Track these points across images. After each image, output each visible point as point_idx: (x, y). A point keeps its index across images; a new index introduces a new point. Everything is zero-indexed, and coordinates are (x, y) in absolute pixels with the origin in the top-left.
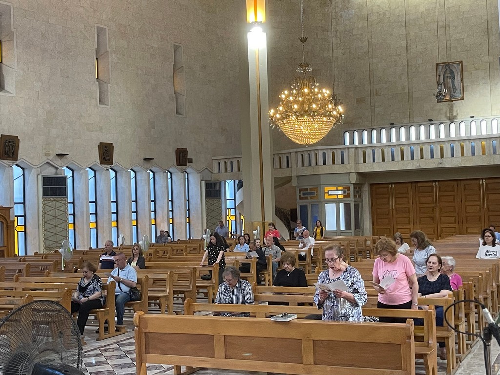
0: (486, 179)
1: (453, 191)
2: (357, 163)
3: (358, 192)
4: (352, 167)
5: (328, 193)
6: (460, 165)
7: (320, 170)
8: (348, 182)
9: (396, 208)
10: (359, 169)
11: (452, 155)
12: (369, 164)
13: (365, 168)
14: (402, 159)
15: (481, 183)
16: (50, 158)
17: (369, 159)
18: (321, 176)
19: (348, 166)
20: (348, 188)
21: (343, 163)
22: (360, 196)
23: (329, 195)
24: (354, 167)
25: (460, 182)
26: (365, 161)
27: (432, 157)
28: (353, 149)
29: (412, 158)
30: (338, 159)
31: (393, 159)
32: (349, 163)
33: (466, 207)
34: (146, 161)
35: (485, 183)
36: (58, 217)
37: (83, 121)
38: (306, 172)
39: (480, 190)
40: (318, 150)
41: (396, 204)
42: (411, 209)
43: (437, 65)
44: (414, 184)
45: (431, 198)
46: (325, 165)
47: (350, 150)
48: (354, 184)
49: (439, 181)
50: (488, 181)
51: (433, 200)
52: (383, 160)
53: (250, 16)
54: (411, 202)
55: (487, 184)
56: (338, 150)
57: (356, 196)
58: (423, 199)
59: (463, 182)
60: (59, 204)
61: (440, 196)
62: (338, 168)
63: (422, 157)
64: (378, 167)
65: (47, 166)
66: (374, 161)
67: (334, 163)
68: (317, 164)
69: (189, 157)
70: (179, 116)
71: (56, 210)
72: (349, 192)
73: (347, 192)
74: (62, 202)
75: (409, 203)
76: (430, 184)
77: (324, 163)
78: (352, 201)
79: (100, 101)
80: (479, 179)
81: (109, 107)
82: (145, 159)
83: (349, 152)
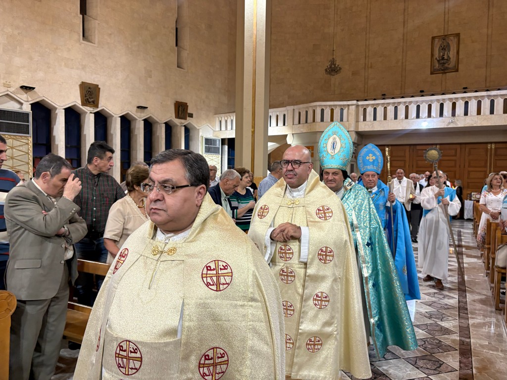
0: (495, 143)
1: (455, 155)
2: (357, 121)
4: (351, 126)
6: (475, 125)
7: (317, 127)
10: (358, 128)
11: (466, 114)
12: (370, 123)
13: (364, 127)
14: (407, 117)
15: (489, 148)
16: (12, 90)
17: (370, 117)
18: (318, 133)
19: (347, 124)
21: (342, 120)
24: (353, 125)
25: (464, 145)
26: (365, 119)
28: (354, 107)
29: (418, 117)
30: (337, 117)
31: (396, 118)
32: (348, 121)
33: (469, 172)
34: (139, 110)
35: (493, 147)
36: (15, 158)
37: (59, 54)
38: (302, 130)
39: (487, 155)
40: (316, 106)
43: (433, 38)
44: (412, 147)
46: (322, 123)
47: (350, 107)
50: (498, 146)
52: (385, 118)
55: (496, 149)
56: (338, 107)
58: (420, 163)
59: (468, 147)
60: (18, 143)
63: (430, 116)
64: (379, 126)
65: (6, 98)
66: (375, 119)
67: (332, 120)
68: (314, 121)
69: (189, 112)
70: (180, 69)
71: (14, 150)
74: (22, 140)
77: (322, 120)
79: (83, 36)
80: (487, 143)
81: (96, 45)
82: (138, 107)
83: (349, 109)
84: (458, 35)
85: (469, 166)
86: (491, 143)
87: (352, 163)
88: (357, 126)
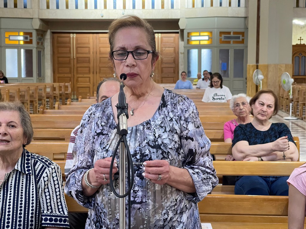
0: (161, 33)
2: (41, 9)
3: (40, 39)
4: (35, 12)
5: (9, 38)
7: (1, 12)
9: (77, 58)
11: (134, 8)
12: (53, 11)
13: (48, 15)
14: (86, 7)
17: (53, 5)
19: (31, 11)
20: (31, 34)
21: (25, 7)
22: (42, 44)
23: (10, 40)
24: (37, 12)
26: (48, 7)
29: (96, 7)
30: (21, 3)
31: (77, 7)
35: (160, 37)
42: (92, 59)
44: (94, 35)
46: (6, 9)
48: (37, 30)
52: (67, 7)
54: (92, 50)
55: (162, 37)
57: (38, 43)
58: (102, 50)
63: (105, 8)
64: (61, 15)
66: (58, 7)
67: (15, 6)
72: (31, 38)
73: (29, 38)
75: (90, 53)
77: (6, 6)
78: (34, 47)
87: (40, 50)
88: (41, 13)
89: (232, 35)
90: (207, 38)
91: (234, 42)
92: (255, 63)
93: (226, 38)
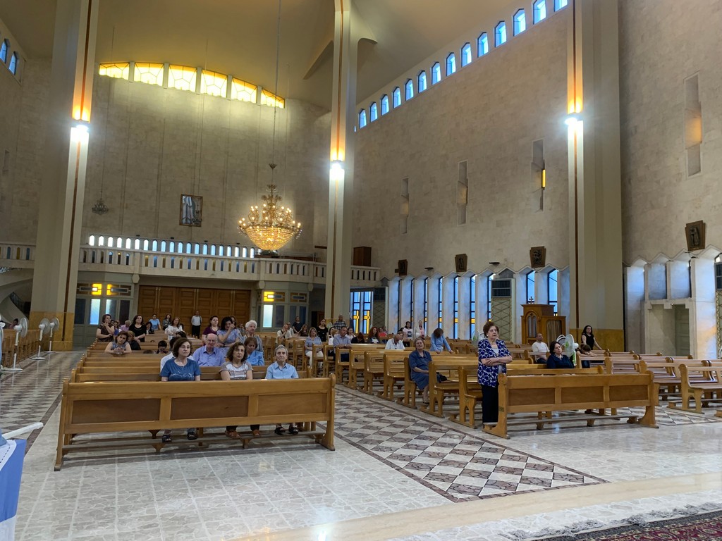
1: (210, 297)
2: (141, 266)
4: (136, 269)
5: (110, 290)
6: (227, 278)
7: (105, 268)
8: (130, 281)
9: (160, 309)
11: (222, 270)
12: (151, 269)
13: (146, 271)
14: (181, 267)
15: (232, 293)
17: (151, 264)
18: (106, 273)
19: (132, 268)
20: (130, 288)
21: (127, 264)
24: (138, 270)
25: (216, 290)
26: (146, 265)
27: (206, 269)
28: (138, 254)
29: (189, 268)
30: (124, 260)
31: (172, 267)
32: (133, 265)
35: (234, 293)
38: (89, 268)
39: (230, 298)
40: (106, 249)
41: (160, 304)
42: (173, 310)
44: (178, 289)
45: (190, 302)
46: (110, 264)
48: (135, 284)
49: (199, 288)
50: (238, 292)
51: (193, 304)
52: (164, 266)
53: (76, 112)
54: (174, 303)
55: (236, 294)
56: (125, 252)
58: (184, 302)
59: (218, 292)
61: (199, 301)
62: (123, 268)
63: (198, 268)
64: (159, 272)
66: (155, 266)
67: (119, 263)
68: (102, 262)
72: (130, 291)
73: (128, 291)
75: (172, 304)
76: (191, 290)
77: (110, 262)
78: (131, 298)
80: (230, 290)
83: (134, 255)
84: (201, 198)
85: (219, 306)
86: (233, 290)
88: (140, 270)
89: (299, 296)
90: (272, 297)
91: (301, 301)
92: (330, 318)
93: (294, 297)
